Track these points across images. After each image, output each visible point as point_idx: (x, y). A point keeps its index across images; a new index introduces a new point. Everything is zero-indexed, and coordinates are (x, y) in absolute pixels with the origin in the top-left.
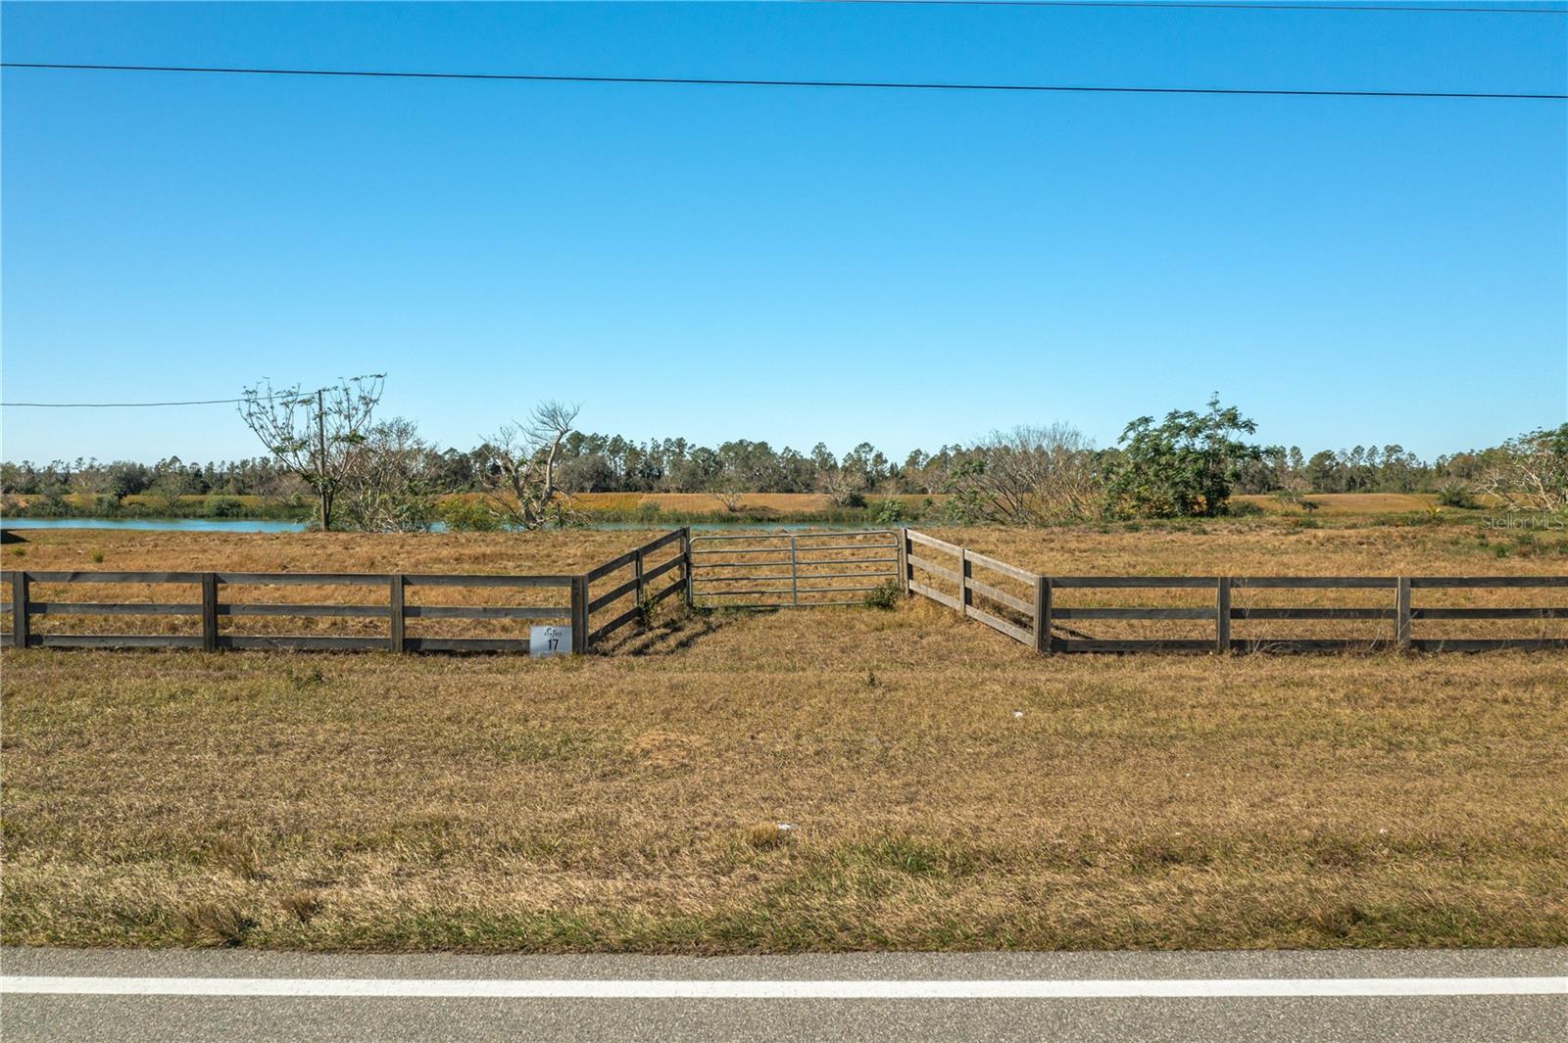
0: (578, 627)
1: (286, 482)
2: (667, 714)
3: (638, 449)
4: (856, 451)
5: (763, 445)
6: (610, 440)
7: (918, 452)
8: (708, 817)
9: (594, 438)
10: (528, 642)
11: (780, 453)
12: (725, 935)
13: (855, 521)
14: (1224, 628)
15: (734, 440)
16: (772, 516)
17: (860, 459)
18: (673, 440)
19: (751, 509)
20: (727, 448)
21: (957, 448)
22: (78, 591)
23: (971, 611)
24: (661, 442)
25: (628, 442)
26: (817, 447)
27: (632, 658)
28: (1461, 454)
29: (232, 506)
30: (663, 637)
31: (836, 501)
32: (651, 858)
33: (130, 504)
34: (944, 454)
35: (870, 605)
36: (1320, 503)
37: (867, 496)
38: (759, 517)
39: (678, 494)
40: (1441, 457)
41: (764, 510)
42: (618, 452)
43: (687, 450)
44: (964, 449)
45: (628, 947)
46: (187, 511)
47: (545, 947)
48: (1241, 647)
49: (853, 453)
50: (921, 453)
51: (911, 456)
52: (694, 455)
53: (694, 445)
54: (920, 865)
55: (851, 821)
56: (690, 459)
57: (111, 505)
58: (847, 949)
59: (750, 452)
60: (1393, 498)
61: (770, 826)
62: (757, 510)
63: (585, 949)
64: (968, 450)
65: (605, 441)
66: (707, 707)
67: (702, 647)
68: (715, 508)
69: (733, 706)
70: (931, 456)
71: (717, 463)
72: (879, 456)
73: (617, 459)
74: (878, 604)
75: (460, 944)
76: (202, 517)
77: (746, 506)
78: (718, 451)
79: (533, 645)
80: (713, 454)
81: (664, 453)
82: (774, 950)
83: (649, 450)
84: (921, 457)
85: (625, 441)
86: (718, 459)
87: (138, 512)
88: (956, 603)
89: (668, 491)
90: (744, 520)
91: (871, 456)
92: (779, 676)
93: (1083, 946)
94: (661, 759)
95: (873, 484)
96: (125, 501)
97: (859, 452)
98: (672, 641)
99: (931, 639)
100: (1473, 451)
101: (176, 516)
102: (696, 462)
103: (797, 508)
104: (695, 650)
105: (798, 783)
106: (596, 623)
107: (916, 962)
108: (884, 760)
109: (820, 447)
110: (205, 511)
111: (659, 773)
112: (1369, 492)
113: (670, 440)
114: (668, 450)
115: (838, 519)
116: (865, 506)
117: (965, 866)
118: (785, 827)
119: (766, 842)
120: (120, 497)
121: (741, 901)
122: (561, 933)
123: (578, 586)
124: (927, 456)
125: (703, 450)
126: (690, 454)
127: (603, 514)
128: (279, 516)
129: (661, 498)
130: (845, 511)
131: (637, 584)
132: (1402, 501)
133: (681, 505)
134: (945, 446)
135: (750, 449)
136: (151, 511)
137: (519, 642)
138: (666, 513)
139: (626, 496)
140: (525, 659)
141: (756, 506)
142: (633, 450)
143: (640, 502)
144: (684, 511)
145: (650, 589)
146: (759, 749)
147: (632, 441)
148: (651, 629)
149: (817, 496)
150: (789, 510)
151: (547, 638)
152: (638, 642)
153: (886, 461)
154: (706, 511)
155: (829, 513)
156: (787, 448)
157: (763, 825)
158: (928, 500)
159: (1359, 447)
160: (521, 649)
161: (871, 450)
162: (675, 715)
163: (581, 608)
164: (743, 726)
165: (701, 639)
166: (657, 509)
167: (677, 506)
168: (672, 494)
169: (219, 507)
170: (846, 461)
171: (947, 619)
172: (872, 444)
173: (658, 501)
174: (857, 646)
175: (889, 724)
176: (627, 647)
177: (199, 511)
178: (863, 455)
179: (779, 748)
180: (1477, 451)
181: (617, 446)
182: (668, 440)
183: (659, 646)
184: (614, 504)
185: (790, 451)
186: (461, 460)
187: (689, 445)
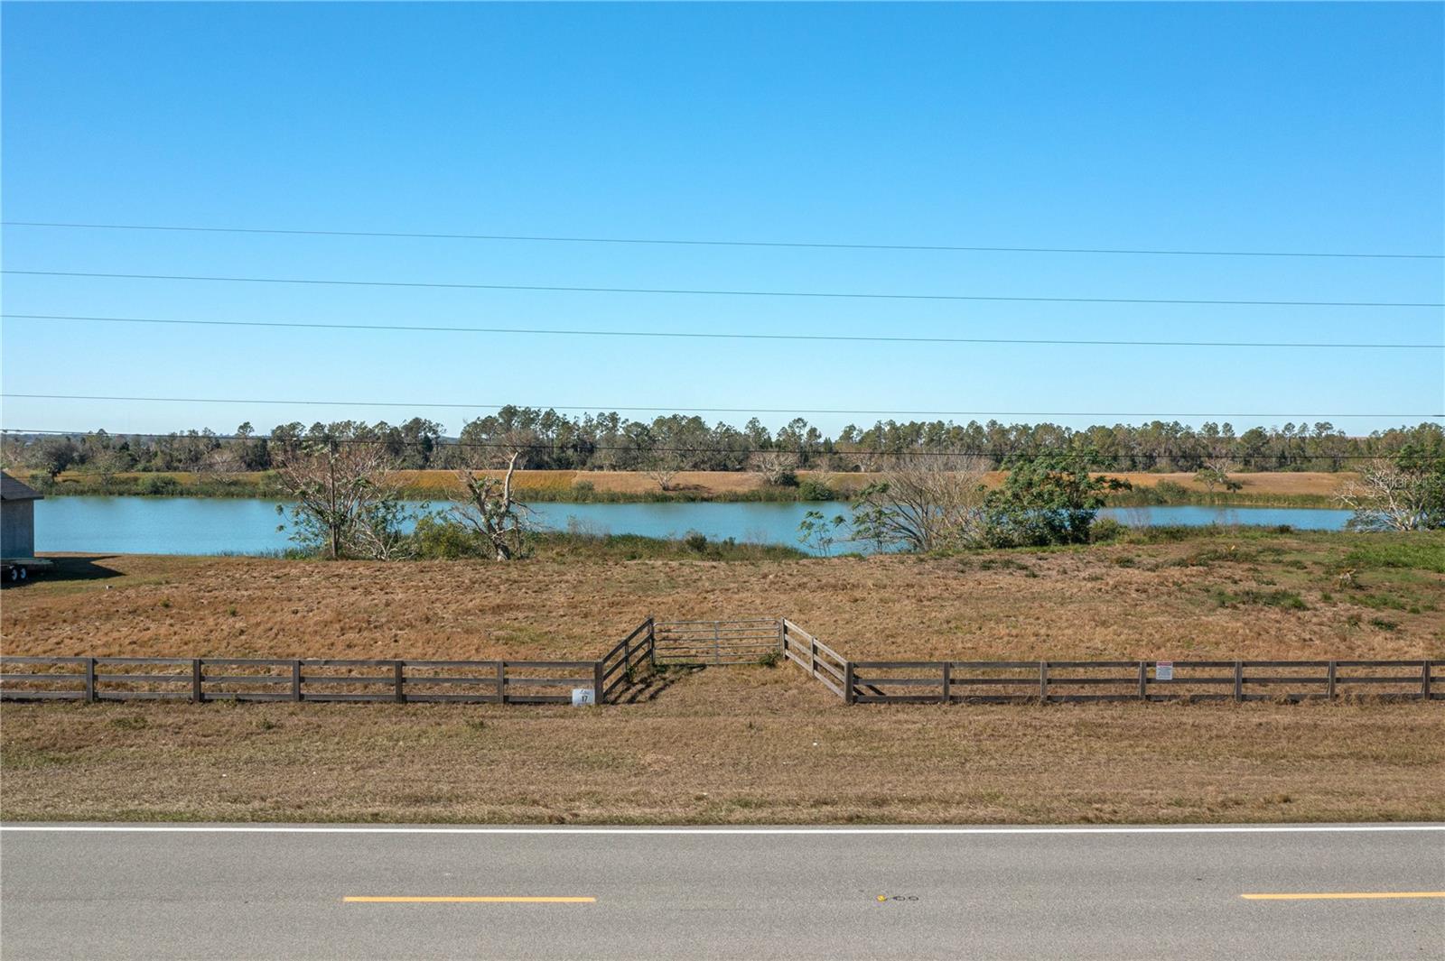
0: (598, 688)
1: (217, 458)
2: (655, 744)
3: (572, 422)
4: (789, 426)
5: (697, 420)
6: (543, 414)
7: (852, 428)
8: (679, 790)
9: (527, 412)
10: (571, 698)
11: (713, 429)
12: (688, 821)
13: (788, 500)
14: (946, 689)
15: (668, 415)
16: (706, 495)
17: (794, 433)
18: (607, 414)
19: (684, 489)
20: (660, 422)
21: (892, 424)
22: (329, 671)
23: (816, 674)
24: (594, 416)
25: (561, 416)
26: (751, 422)
27: (627, 706)
28: (1393, 430)
29: (167, 484)
30: (641, 691)
31: (769, 481)
32: (664, 803)
33: (65, 481)
34: (879, 428)
35: (762, 664)
36: (1244, 483)
37: (800, 473)
38: (692, 496)
39: (612, 472)
40: (1374, 433)
41: (696, 488)
42: (550, 426)
43: (620, 424)
44: (898, 424)
45: (664, 824)
46: (123, 488)
47: (643, 824)
48: (954, 700)
49: (787, 427)
50: (855, 428)
51: (845, 431)
52: (627, 429)
53: (627, 420)
54: (746, 805)
55: (728, 792)
56: (623, 432)
57: (45, 482)
58: (720, 824)
59: (684, 426)
60: (1318, 478)
61: (701, 793)
62: (690, 489)
63: (653, 824)
64: (903, 425)
65: (538, 415)
66: (672, 740)
67: (663, 699)
68: (649, 487)
69: (684, 741)
70: (865, 430)
71: (650, 438)
72: (813, 431)
73: (550, 433)
74: (767, 664)
75: (620, 823)
76: (137, 494)
77: (678, 484)
78: (651, 426)
79: (574, 699)
80: (646, 428)
81: (597, 427)
82: (701, 824)
83: (581, 424)
84: (855, 433)
85: (558, 414)
86: (651, 434)
87: (73, 490)
88: (810, 668)
89: (601, 468)
90: (678, 500)
91: (805, 432)
92: (706, 720)
93: (782, 824)
94: (656, 767)
95: (806, 460)
96: (59, 479)
97: (792, 427)
98: (647, 693)
99: (791, 692)
100: (1404, 427)
101: (111, 493)
102: (629, 437)
103: (730, 488)
104: (660, 700)
105: (711, 778)
106: (607, 685)
107: (737, 826)
108: (748, 769)
109: (753, 422)
110: (140, 488)
111: (657, 774)
112: (1298, 471)
113: (604, 414)
114: (601, 424)
115: (771, 499)
116: (797, 485)
117: (760, 805)
118: (705, 794)
119: (699, 798)
120: (54, 474)
121: (692, 814)
122: (646, 821)
123: (598, 667)
124: (861, 431)
125: (637, 424)
126: (623, 428)
127: (537, 494)
128: (215, 494)
129: (596, 476)
130: (778, 491)
131: (626, 659)
132: (1325, 481)
133: (615, 484)
134: (879, 422)
135: (683, 423)
136: (86, 489)
137: (565, 697)
138: (600, 492)
139: (560, 474)
140: (569, 708)
141: (690, 485)
142: (566, 423)
143: (575, 481)
144: (618, 490)
145: (633, 661)
146: (696, 763)
147: (565, 415)
148: (634, 685)
149: (750, 474)
150: (722, 489)
151: (582, 695)
152: (628, 695)
153: (820, 436)
154: (640, 490)
155: (761, 494)
156: (721, 423)
157: (698, 793)
158: (839, 517)
159: (1290, 424)
160: (568, 701)
161: (805, 425)
162: (658, 745)
163: (600, 677)
164: (690, 751)
165: (663, 693)
166: (591, 489)
167: (610, 485)
168: (605, 472)
169: (154, 485)
170: (780, 435)
171: (803, 678)
172: (805, 420)
173: (592, 480)
174: (750, 698)
175: (755, 750)
176: (622, 699)
177: (134, 488)
178: (797, 430)
179: (705, 762)
180: (1408, 427)
181: (550, 419)
182: (601, 415)
183: (640, 698)
184: (548, 483)
185: (724, 426)
186: (391, 434)
187: (622, 420)
